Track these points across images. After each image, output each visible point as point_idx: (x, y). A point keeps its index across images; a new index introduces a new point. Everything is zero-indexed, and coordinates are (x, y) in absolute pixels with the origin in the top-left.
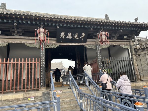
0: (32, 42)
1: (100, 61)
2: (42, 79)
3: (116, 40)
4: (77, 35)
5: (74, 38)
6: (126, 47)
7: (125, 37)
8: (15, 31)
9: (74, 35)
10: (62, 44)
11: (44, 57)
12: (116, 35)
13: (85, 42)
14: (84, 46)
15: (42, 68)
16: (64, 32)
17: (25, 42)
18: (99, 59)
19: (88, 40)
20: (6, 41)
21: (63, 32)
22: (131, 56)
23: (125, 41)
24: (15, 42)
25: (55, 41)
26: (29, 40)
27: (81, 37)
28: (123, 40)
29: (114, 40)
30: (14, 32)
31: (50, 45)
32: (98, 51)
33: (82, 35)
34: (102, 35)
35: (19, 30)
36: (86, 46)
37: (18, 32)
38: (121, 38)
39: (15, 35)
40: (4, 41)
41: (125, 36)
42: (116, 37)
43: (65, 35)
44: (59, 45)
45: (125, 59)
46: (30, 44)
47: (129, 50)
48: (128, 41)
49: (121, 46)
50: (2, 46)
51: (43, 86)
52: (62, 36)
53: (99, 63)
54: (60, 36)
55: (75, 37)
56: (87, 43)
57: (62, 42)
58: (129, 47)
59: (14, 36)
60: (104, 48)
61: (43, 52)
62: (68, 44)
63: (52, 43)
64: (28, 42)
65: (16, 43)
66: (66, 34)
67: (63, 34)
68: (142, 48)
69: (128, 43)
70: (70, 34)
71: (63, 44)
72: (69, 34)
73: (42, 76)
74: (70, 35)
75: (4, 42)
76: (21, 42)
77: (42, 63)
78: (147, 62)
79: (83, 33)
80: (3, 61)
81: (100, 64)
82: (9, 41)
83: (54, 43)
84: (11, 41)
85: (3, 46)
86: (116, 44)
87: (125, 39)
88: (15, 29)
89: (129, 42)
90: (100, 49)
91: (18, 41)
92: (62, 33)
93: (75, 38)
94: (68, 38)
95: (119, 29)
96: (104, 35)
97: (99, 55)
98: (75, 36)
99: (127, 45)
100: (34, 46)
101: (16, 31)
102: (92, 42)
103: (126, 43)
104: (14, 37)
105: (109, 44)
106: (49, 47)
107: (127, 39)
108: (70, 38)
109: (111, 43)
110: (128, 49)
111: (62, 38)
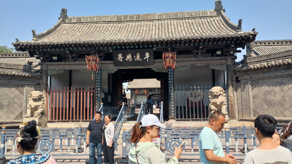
1: (171, 91)
6: (219, 68)
8: (70, 57)
10: (121, 68)
11: (99, 85)
12: (199, 51)
14: (151, 68)
15: (96, 98)
17: (80, 68)
18: (170, 88)
19: (156, 61)
21: (120, 54)
22: (227, 82)
24: (70, 68)
25: (112, 64)
29: (198, 59)
31: (107, 70)
32: (170, 76)
35: (73, 56)
36: (154, 69)
41: (219, 50)
42: (200, 54)
43: (123, 57)
44: (118, 69)
46: (85, 70)
49: (210, 66)
52: (120, 58)
54: (117, 59)
55: (136, 58)
56: (155, 65)
58: (225, 68)
59: (69, 61)
61: (98, 80)
62: (129, 67)
63: (109, 67)
64: (83, 68)
69: (224, 61)
70: (130, 55)
73: (96, 107)
75: (61, 69)
76: (76, 68)
77: (97, 92)
79: (147, 53)
82: (64, 68)
83: (111, 67)
84: (67, 68)
85: (60, 73)
87: (218, 56)
88: (69, 54)
89: (226, 59)
90: (172, 73)
93: (138, 60)
94: (127, 60)
97: (170, 82)
99: (221, 64)
103: (219, 61)
105: (189, 65)
109: (192, 63)
110: (224, 71)
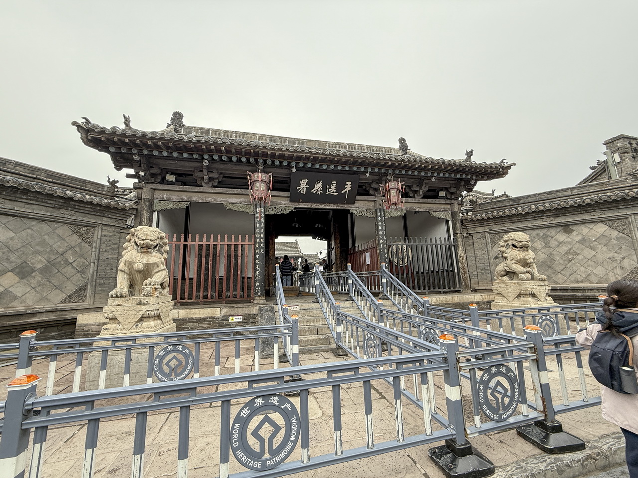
0: (239, 201)
1: (383, 246)
2: (257, 279)
3: (422, 200)
4: (334, 187)
5: (328, 193)
6: (442, 215)
7: (442, 194)
8: (205, 177)
9: (328, 187)
10: (301, 205)
11: (262, 233)
12: (421, 188)
13: (354, 203)
14: (349, 210)
15: (257, 256)
16: (306, 180)
17: (224, 201)
18: (381, 242)
19: (358, 197)
20: (185, 196)
21: (304, 180)
22: (454, 236)
23: (442, 201)
24: (203, 200)
25: (286, 198)
26: (232, 195)
27: (343, 192)
28: (437, 201)
29: (417, 200)
30: (202, 178)
31: (275, 208)
32: (380, 223)
33: (346, 186)
34: (389, 190)
35: (212, 175)
36: (353, 211)
37: (210, 179)
38: (432, 194)
39: (203, 184)
40: (182, 197)
41: (442, 190)
42: (421, 193)
43: (307, 186)
44: (295, 208)
45: (438, 243)
46: (233, 204)
47: (450, 222)
48: (448, 201)
49: (431, 212)
50: (178, 207)
51: (259, 294)
52: (302, 187)
53: (382, 249)
54: (298, 188)
55: (330, 190)
56: (357, 204)
57: (302, 202)
58: (450, 216)
59: (202, 186)
60: (393, 215)
61: (260, 223)
62: (314, 206)
63: (280, 203)
64: (229, 200)
65: (205, 201)
66: (311, 185)
67: (305, 184)
68: (478, 220)
69: (449, 206)
70: (320, 184)
71: (303, 206)
72: (317, 183)
73: (257, 274)
74: (318, 187)
75: (182, 199)
76: (215, 200)
77: (258, 245)
78: (488, 251)
79: (349, 183)
80: (179, 239)
81: (384, 251)
82: (191, 197)
83: (283, 202)
84: (196, 198)
85: (180, 208)
86: (420, 208)
87: (442, 198)
88: (205, 172)
89: (450, 204)
90: (383, 219)
91: (210, 199)
92: (303, 183)
93: (331, 193)
94: (314, 192)
95: (429, 175)
96: (393, 187)
97: (381, 232)
98: (330, 188)
99: (445, 211)
100: (241, 210)
101: (207, 177)
102: (367, 202)
103: (443, 206)
104: (201, 189)
105: (404, 208)
106: (273, 212)
107: (446, 198)
108: (320, 194)
109: (409, 205)
110: (447, 221)
111: (302, 192)
